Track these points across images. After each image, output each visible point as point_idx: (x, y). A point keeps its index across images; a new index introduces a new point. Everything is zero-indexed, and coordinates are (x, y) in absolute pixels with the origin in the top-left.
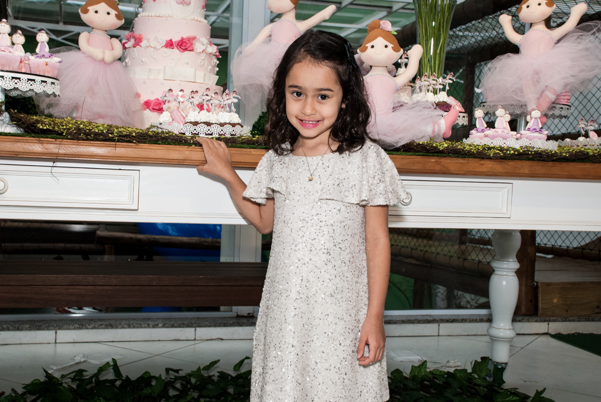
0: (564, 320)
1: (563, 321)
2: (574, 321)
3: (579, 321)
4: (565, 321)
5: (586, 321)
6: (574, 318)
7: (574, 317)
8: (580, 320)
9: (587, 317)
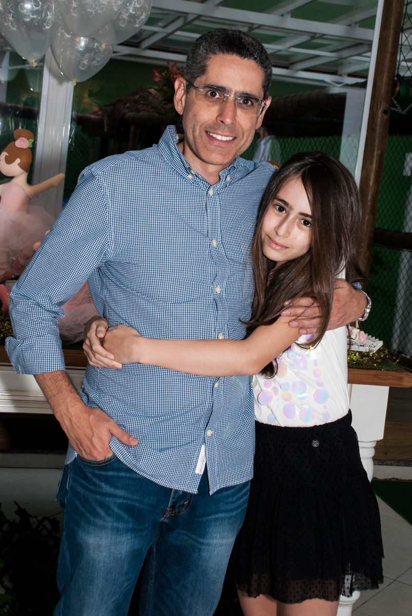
0: (381, 463)
1: (379, 465)
2: (391, 465)
3: (397, 465)
4: (381, 465)
5: (405, 466)
6: (392, 462)
7: (392, 460)
8: (399, 464)
9: (407, 462)
